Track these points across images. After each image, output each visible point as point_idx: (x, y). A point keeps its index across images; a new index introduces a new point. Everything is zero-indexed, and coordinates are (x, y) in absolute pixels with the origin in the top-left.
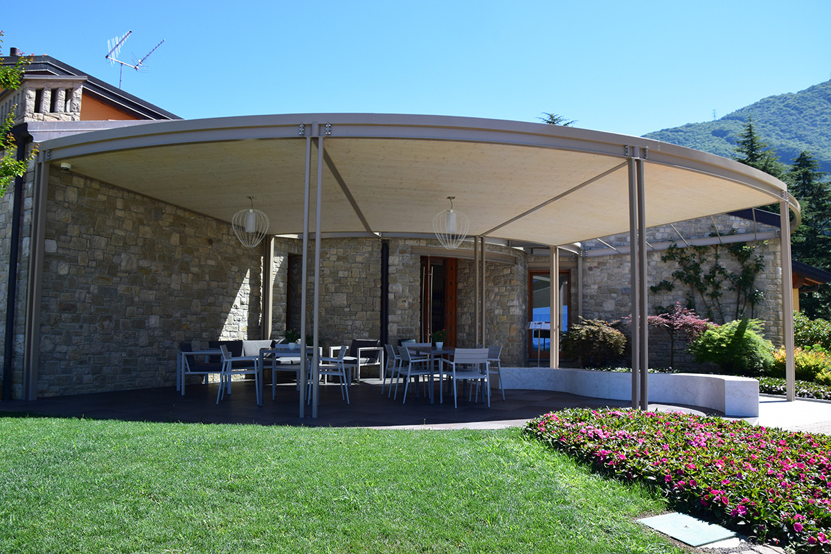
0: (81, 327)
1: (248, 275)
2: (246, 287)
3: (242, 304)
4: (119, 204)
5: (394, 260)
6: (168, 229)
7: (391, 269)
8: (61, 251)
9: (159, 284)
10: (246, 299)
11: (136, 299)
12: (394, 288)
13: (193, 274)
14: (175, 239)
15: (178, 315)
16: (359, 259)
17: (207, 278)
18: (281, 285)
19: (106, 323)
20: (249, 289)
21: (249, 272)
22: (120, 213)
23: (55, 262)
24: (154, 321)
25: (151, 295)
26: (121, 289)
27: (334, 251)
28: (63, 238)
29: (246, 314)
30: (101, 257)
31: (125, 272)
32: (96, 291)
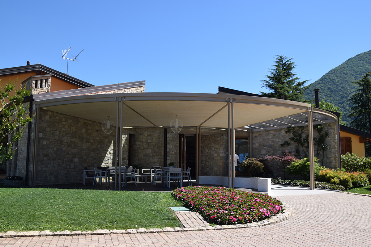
0: (51, 162)
1: (112, 143)
2: (112, 147)
3: (110, 153)
4: (64, 120)
5: (169, 135)
6: (81, 127)
7: (168, 139)
8: (44, 137)
9: (78, 147)
10: (112, 152)
11: (70, 152)
12: (169, 146)
13: (91, 143)
14: (84, 130)
15: (85, 157)
16: (156, 135)
17: (96, 144)
18: (126, 146)
19: (59, 161)
20: (113, 147)
21: (113, 141)
22: (64, 123)
23: (42, 140)
24: (76, 160)
25: (75, 151)
26: (64, 149)
27: (146, 132)
28: (44, 132)
29: (111, 157)
30: (57, 138)
31: (66, 143)
32: (56, 150)
